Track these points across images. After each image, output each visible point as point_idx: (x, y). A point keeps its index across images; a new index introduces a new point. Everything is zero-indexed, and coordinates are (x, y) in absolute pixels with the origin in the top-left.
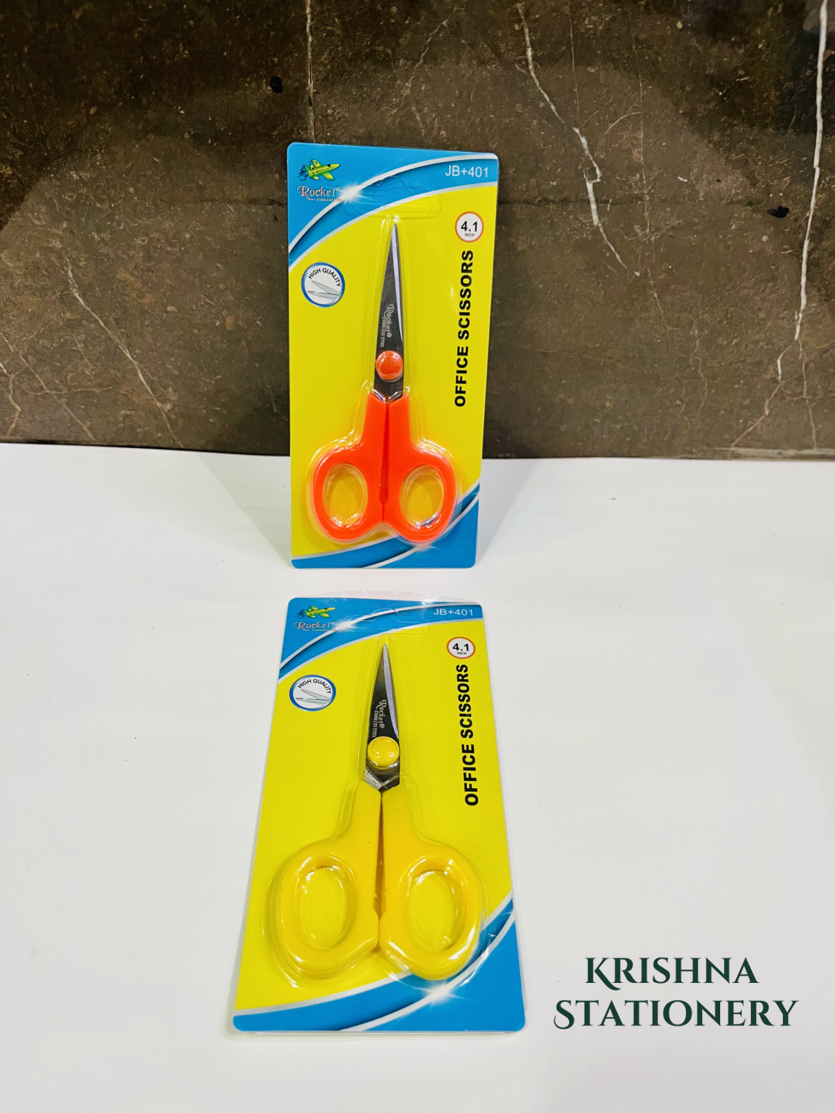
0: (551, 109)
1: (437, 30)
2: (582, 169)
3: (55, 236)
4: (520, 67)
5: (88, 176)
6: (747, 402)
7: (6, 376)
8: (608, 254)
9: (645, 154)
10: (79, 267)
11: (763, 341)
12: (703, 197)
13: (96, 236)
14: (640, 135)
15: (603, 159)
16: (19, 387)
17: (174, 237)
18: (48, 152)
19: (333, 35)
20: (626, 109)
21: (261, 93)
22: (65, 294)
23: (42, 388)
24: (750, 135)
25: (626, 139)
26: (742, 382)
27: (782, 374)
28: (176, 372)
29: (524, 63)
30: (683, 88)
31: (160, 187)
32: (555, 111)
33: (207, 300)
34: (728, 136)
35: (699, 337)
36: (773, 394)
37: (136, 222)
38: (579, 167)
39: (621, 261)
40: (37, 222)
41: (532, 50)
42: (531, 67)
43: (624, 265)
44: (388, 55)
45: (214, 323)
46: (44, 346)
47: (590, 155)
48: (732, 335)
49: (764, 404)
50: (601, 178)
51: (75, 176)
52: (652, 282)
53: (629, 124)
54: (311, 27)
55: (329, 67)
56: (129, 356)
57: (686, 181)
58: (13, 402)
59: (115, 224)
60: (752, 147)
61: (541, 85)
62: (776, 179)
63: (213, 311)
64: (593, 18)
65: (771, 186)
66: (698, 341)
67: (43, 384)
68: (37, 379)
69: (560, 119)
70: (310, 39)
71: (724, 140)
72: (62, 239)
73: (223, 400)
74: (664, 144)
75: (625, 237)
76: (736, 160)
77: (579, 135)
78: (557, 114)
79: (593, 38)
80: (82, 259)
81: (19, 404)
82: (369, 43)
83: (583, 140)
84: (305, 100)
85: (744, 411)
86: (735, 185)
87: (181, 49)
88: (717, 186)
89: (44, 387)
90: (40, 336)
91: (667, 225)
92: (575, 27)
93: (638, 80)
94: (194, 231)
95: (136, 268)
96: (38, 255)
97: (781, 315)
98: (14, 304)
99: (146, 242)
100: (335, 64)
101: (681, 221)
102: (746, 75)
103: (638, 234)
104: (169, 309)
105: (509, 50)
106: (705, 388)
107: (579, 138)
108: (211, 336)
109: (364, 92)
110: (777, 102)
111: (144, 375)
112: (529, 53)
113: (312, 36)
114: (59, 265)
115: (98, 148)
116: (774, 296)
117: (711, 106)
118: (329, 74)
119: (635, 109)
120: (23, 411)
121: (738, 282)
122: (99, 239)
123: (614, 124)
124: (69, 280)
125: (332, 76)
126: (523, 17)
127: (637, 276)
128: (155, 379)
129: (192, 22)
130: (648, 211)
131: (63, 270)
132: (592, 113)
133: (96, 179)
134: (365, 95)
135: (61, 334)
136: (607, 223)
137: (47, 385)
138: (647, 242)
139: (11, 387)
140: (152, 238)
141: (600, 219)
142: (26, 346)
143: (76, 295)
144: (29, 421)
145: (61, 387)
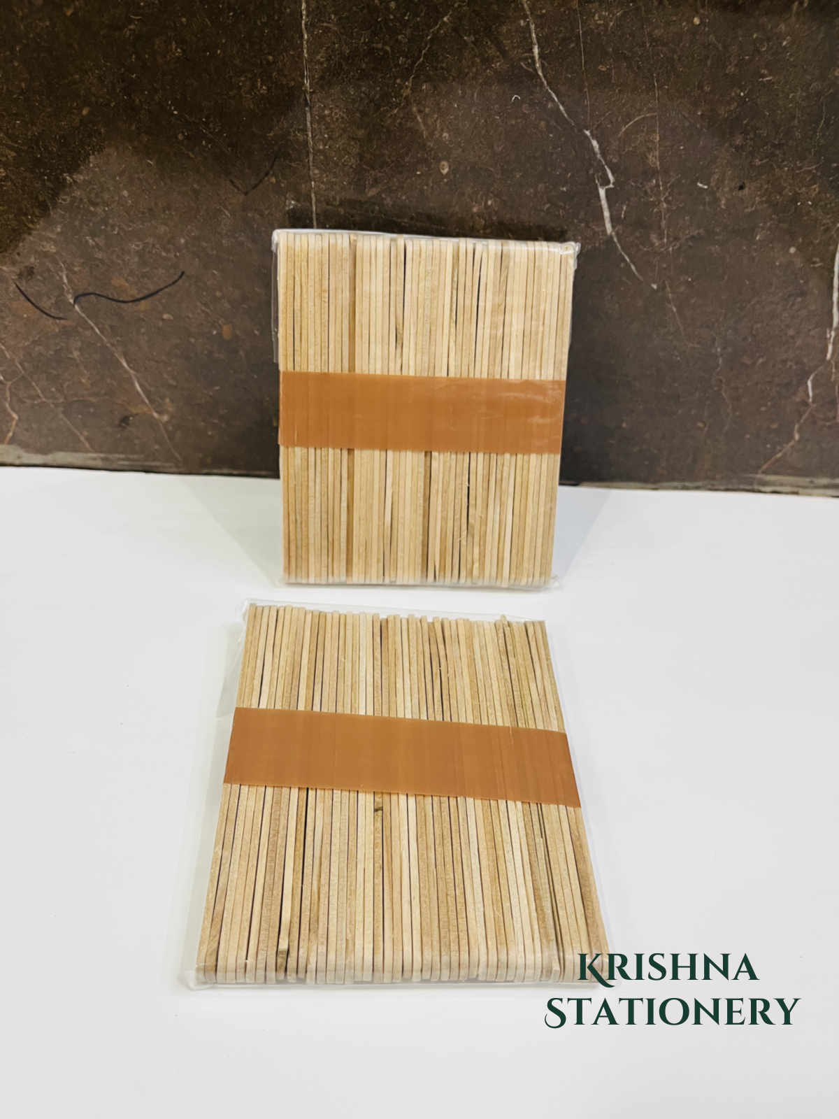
0: (559, 109)
1: (438, 26)
2: (593, 175)
3: (49, 239)
4: (526, 65)
5: (82, 178)
6: (774, 426)
7: (3, 383)
8: (622, 265)
9: (661, 158)
10: (74, 273)
11: (791, 361)
12: (724, 204)
13: (91, 241)
14: (656, 139)
15: (617, 163)
16: (17, 395)
17: (169, 242)
18: (41, 154)
19: (330, 32)
20: (640, 111)
21: (255, 93)
22: (61, 300)
23: (38, 396)
24: (775, 139)
25: (641, 142)
26: (769, 404)
27: (814, 397)
28: (172, 382)
29: (530, 61)
30: (701, 88)
31: (154, 190)
32: (564, 112)
33: (203, 308)
34: (751, 139)
35: (722, 355)
36: (805, 417)
37: (130, 226)
38: (591, 172)
39: (636, 273)
40: (31, 225)
41: (538, 48)
42: (537, 65)
43: (640, 277)
44: (386, 52)
45: (211, 332)
46: (41, 354)
47: (602, 160)
48: (758, 354)
49: (793, 429)
50: (613, 184)
51: (68, 178)
52: (670, 295)
53: (644, 127)
54: (306, 25)
55: (325, 65)
56: (125, 364)
57: (706, 187)
58: (9, 410)
59: (109, 228)
60: (778, 152)
61: (549, 84)
62: (805, 186)
63: (209, 319)
64: (604, 14)
65: (799, 194)
66: (720, 361)
67: (39, 392)
68: (33, 387)
69: (570, 120)
70: (306, 36)
71: (746, 144)
72: (56, 242)
73: (222, 412)
74: (682, 148)
75: (641, 247)
76: (760, 165)
77: (591, 138)
78: (566, 115)
79: (604, 35)
80: (76, 264)
81: (16, 413)
82: (367, 40)
83: (595, 143)
84: (301, 100)
85: (771, 436)
86: (759, 193)
87: (174, 47)
88: (740, 194)
89: (41, 395)
90: (35, 343)
91: (687, 234)
92: (584, 22)
93: (653, 79)
94: (188, 235)
95: (131, 273)
96: (32, 259)
97: (812, 333)
98: (10, 309)
99: (141, 247)
100: (331, 62)
101: (701, 231)
102: (770, 75)
103: (654, 244)
104: (166, 316)
105: (515, 47)
106: (729, 410)
107: (590, 142)
108: (208, 346)
109: (361, 92)
110: (804, 104)
111: (141, 385)
112: (536, 50)
113: (308, 33)
114: (52, 269)
115: (91, 150)
116: (803, 313)
117: (733, 107)
118: (326, 73)
119: (650, 110)
120: (20, 419)
121: (764, 297)
122: (94, 243)
123: (627, 126)
124: (64, 286)
125: (329, 75)
126: (528, 13)
127: (653, 288)
128: (153, 389)
129: (184, 20)
130: (665, 218)
131: (58, 275)
132: (604, 115)
133: (90, 182)
134: (363, 95)
135: (57, 341)
136: (621, 232)
137: (43, 391)
138: (665, 252)
139: (8, 394)
140: (148, 243)
141: (613, 227)
142: (21, 353)
143: (72, 301)
144: (27, 430)
145: (58, 395)
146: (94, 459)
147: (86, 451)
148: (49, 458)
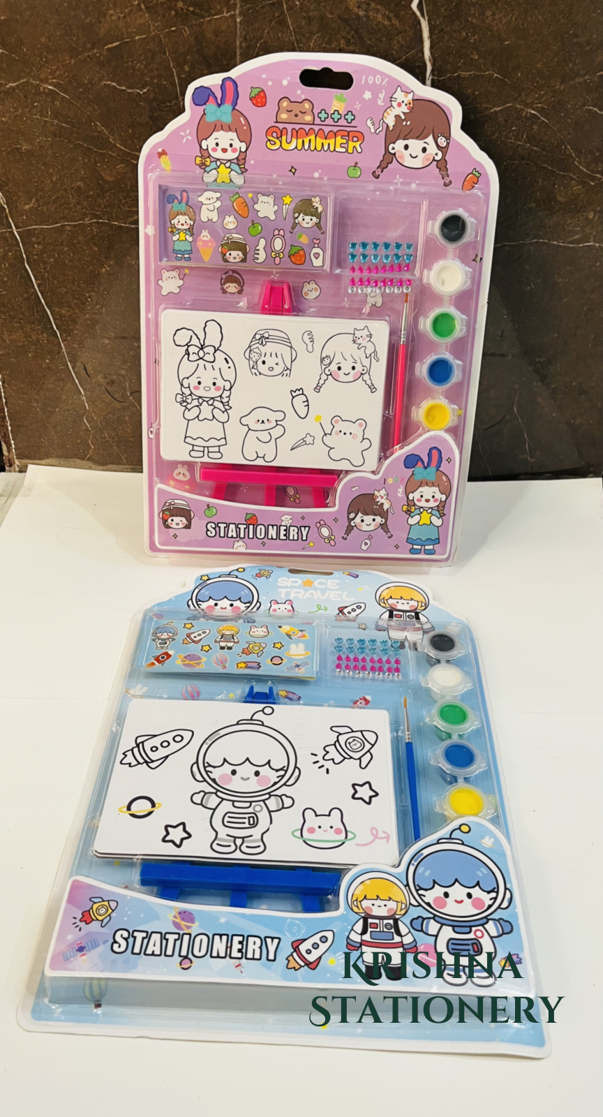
3: (123, 369)
7: (89, 431)
10: (133, 383)
16: (95, 437)
23: (105, 437)
40: (116, 363)
46: (110, 418)
67: (106, 435)
89: (107, 437)
90: (109, 413)
96: (115, 377)
98: (100, 398)
114: (123, 381)
120: (95, 449)
137: (109, 435)
139: (91, 437)
142: (102, 418)
143: (129, 395)
144: (97, 454)
145: (115, 437)
146: (127, 468)
147: (125, 465)
148: (106, 467)
